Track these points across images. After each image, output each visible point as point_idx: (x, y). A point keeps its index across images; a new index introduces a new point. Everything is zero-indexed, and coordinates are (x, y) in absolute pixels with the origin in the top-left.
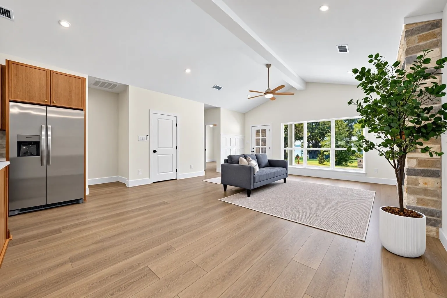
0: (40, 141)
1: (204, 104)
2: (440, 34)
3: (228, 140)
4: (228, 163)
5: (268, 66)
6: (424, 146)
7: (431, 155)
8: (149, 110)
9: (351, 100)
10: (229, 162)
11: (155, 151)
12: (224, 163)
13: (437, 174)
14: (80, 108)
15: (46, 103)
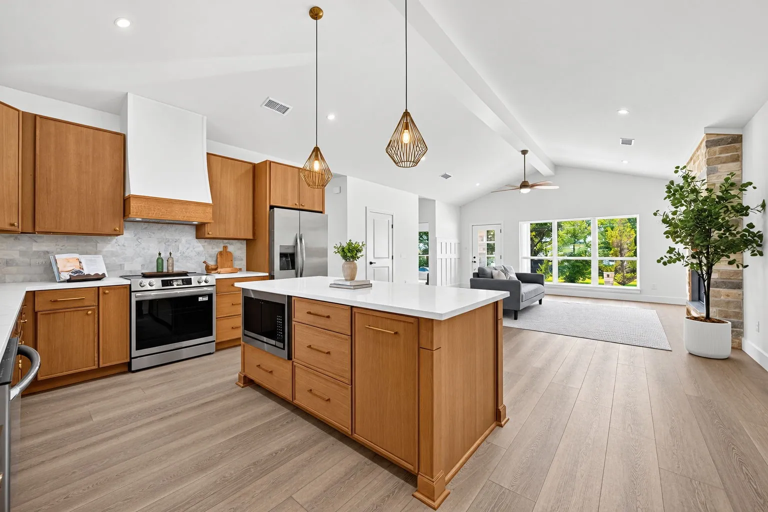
0: (295, 252)
1: (419, 196)
2: (741, 148)
3: (444, 245)
4: (478, 277)
5: (524, 152)
6: (731, 259)
7: (738, 267)
8: (366, 207)
9: (657, 211)
10: (480, 276)
11: (371, 263)
12: (472, 277)
13: (739, 286)
14: (321, 210)
15: (296, 207)
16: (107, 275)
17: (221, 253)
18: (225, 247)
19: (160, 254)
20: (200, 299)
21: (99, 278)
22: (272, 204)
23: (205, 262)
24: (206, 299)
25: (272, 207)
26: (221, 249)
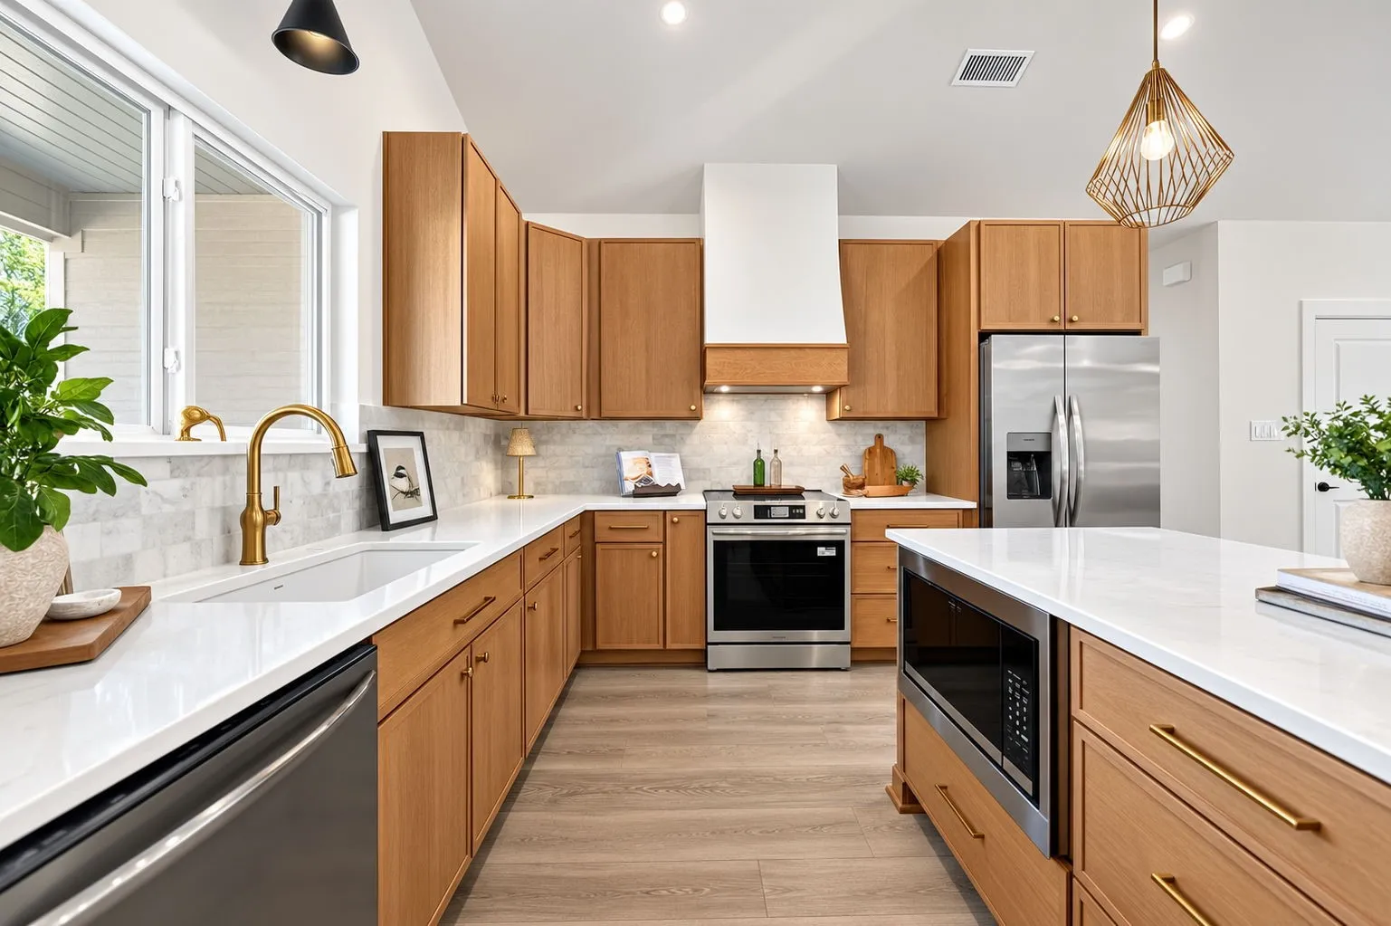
0: (1053, 449)
11: (1323, 487)
14: (1134, 326)
15: (1055, 327)
16: (683, 487)
17: (870, 451)
18: (879, 437)
19: (759, 451)
20: (822, 551)
21: (672, 491)
22: (986, 326)
23: (843, 468)
24: (832, 552)
25: (984, 336)
26: (871, 443)
